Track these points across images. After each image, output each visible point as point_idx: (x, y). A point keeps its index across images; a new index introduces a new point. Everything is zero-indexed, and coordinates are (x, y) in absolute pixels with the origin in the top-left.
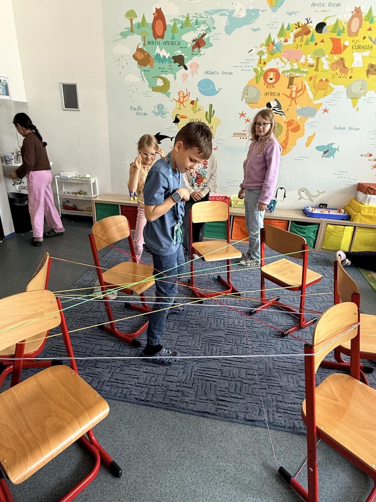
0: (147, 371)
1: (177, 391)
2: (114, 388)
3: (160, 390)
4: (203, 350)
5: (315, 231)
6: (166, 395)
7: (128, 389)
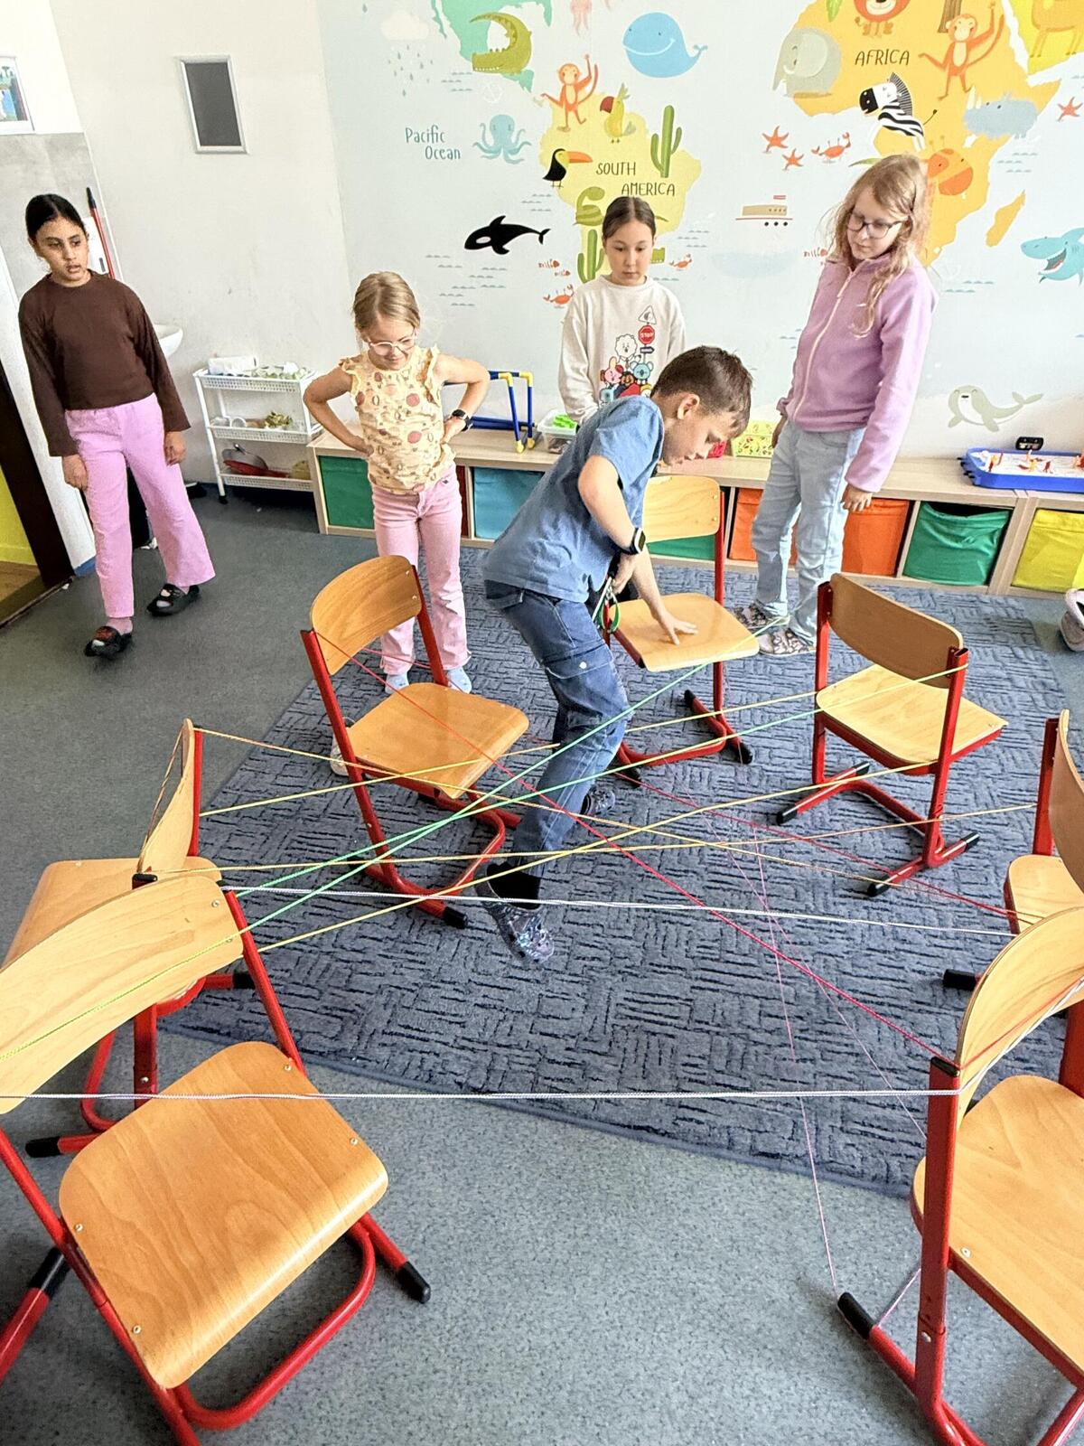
0: (486, 1001)
1: (569, 1065)
2: (401, 1053)
3: (521, 1060)
4: (641, 936)
5: (994, 532)
6: (539, 1075)
7: (437, 1055)
